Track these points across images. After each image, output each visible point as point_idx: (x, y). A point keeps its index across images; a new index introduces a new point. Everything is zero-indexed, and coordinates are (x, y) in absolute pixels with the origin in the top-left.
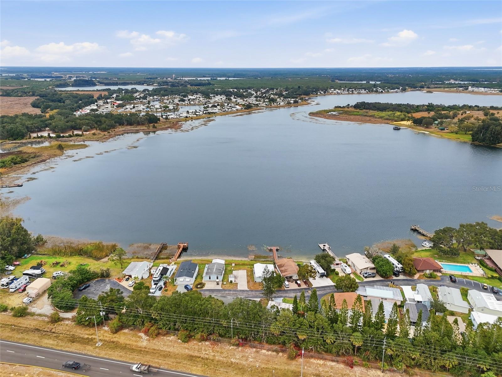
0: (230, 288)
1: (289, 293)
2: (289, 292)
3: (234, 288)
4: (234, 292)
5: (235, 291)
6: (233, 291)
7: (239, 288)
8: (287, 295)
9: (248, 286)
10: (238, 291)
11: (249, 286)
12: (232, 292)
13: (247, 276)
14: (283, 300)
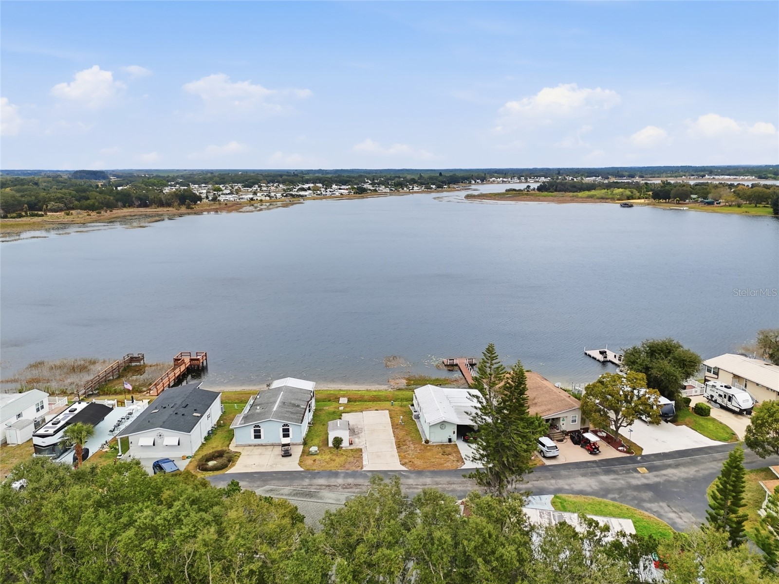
0: (333, 466)
1: (569, 477)
2: (563, 472)
3: (347, 466)
4: (350, 481)
5: (354, 475)
6: (347, 475)
7: (369, 464)
8: (562, 483)
9: (402, 458)
10: (364, 475)
11: (405, 457)
12: (340, 481)
13: (395, 426)
14: (553, 503)
